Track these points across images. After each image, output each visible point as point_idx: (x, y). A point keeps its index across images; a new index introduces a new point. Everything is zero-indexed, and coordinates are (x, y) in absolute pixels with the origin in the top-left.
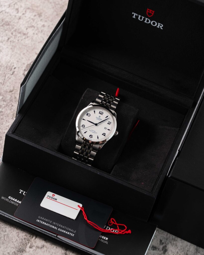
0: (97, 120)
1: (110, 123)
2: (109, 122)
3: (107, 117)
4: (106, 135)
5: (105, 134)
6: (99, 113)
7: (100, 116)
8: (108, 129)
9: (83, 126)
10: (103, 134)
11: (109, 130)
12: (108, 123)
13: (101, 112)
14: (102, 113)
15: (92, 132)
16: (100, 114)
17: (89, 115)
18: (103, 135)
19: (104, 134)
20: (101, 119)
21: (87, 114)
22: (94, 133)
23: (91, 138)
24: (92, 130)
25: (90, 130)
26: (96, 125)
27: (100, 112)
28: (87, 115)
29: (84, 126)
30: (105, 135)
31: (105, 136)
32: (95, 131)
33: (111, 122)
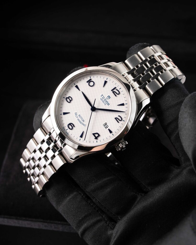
0: (101, 101)
1: (120, 119)
2: (119, 116)
3: (123, 105)
4: (99, 138)
5: (99, 135)
6: (112, 90)
7: (109, 97)
8: (109, 130)
9: (68, 100)
10: (94, 134)
11: (111, 132)
12: (116, 118)
13: (116, 90)
14: (118, 93)
15: (78, 120)
16: (113, 92)
17: (92, 84)
18: (95, 136)
19: (97, 135)
20: (108, 104)
21: (89, 81)
22: (80, 122)
23: (69, 130)
24: (79, 115)
25: (76, 114)
26: (94, 109)
27: (115, 88)
28: (87, 82)
29: (70, 101)
30: (96, 138)
31: (96, 140)
32: (83, 121)
33: (124, 119)
